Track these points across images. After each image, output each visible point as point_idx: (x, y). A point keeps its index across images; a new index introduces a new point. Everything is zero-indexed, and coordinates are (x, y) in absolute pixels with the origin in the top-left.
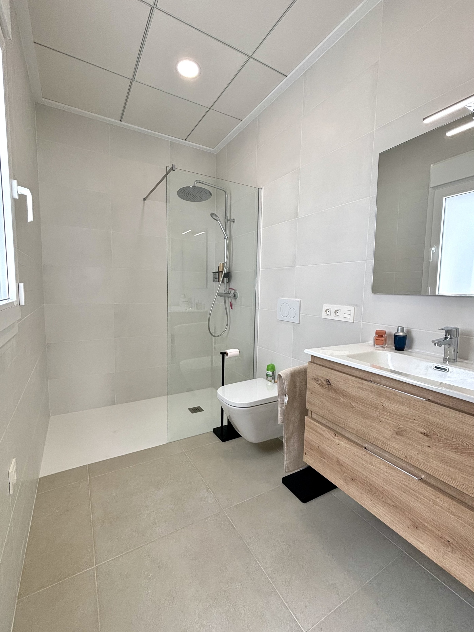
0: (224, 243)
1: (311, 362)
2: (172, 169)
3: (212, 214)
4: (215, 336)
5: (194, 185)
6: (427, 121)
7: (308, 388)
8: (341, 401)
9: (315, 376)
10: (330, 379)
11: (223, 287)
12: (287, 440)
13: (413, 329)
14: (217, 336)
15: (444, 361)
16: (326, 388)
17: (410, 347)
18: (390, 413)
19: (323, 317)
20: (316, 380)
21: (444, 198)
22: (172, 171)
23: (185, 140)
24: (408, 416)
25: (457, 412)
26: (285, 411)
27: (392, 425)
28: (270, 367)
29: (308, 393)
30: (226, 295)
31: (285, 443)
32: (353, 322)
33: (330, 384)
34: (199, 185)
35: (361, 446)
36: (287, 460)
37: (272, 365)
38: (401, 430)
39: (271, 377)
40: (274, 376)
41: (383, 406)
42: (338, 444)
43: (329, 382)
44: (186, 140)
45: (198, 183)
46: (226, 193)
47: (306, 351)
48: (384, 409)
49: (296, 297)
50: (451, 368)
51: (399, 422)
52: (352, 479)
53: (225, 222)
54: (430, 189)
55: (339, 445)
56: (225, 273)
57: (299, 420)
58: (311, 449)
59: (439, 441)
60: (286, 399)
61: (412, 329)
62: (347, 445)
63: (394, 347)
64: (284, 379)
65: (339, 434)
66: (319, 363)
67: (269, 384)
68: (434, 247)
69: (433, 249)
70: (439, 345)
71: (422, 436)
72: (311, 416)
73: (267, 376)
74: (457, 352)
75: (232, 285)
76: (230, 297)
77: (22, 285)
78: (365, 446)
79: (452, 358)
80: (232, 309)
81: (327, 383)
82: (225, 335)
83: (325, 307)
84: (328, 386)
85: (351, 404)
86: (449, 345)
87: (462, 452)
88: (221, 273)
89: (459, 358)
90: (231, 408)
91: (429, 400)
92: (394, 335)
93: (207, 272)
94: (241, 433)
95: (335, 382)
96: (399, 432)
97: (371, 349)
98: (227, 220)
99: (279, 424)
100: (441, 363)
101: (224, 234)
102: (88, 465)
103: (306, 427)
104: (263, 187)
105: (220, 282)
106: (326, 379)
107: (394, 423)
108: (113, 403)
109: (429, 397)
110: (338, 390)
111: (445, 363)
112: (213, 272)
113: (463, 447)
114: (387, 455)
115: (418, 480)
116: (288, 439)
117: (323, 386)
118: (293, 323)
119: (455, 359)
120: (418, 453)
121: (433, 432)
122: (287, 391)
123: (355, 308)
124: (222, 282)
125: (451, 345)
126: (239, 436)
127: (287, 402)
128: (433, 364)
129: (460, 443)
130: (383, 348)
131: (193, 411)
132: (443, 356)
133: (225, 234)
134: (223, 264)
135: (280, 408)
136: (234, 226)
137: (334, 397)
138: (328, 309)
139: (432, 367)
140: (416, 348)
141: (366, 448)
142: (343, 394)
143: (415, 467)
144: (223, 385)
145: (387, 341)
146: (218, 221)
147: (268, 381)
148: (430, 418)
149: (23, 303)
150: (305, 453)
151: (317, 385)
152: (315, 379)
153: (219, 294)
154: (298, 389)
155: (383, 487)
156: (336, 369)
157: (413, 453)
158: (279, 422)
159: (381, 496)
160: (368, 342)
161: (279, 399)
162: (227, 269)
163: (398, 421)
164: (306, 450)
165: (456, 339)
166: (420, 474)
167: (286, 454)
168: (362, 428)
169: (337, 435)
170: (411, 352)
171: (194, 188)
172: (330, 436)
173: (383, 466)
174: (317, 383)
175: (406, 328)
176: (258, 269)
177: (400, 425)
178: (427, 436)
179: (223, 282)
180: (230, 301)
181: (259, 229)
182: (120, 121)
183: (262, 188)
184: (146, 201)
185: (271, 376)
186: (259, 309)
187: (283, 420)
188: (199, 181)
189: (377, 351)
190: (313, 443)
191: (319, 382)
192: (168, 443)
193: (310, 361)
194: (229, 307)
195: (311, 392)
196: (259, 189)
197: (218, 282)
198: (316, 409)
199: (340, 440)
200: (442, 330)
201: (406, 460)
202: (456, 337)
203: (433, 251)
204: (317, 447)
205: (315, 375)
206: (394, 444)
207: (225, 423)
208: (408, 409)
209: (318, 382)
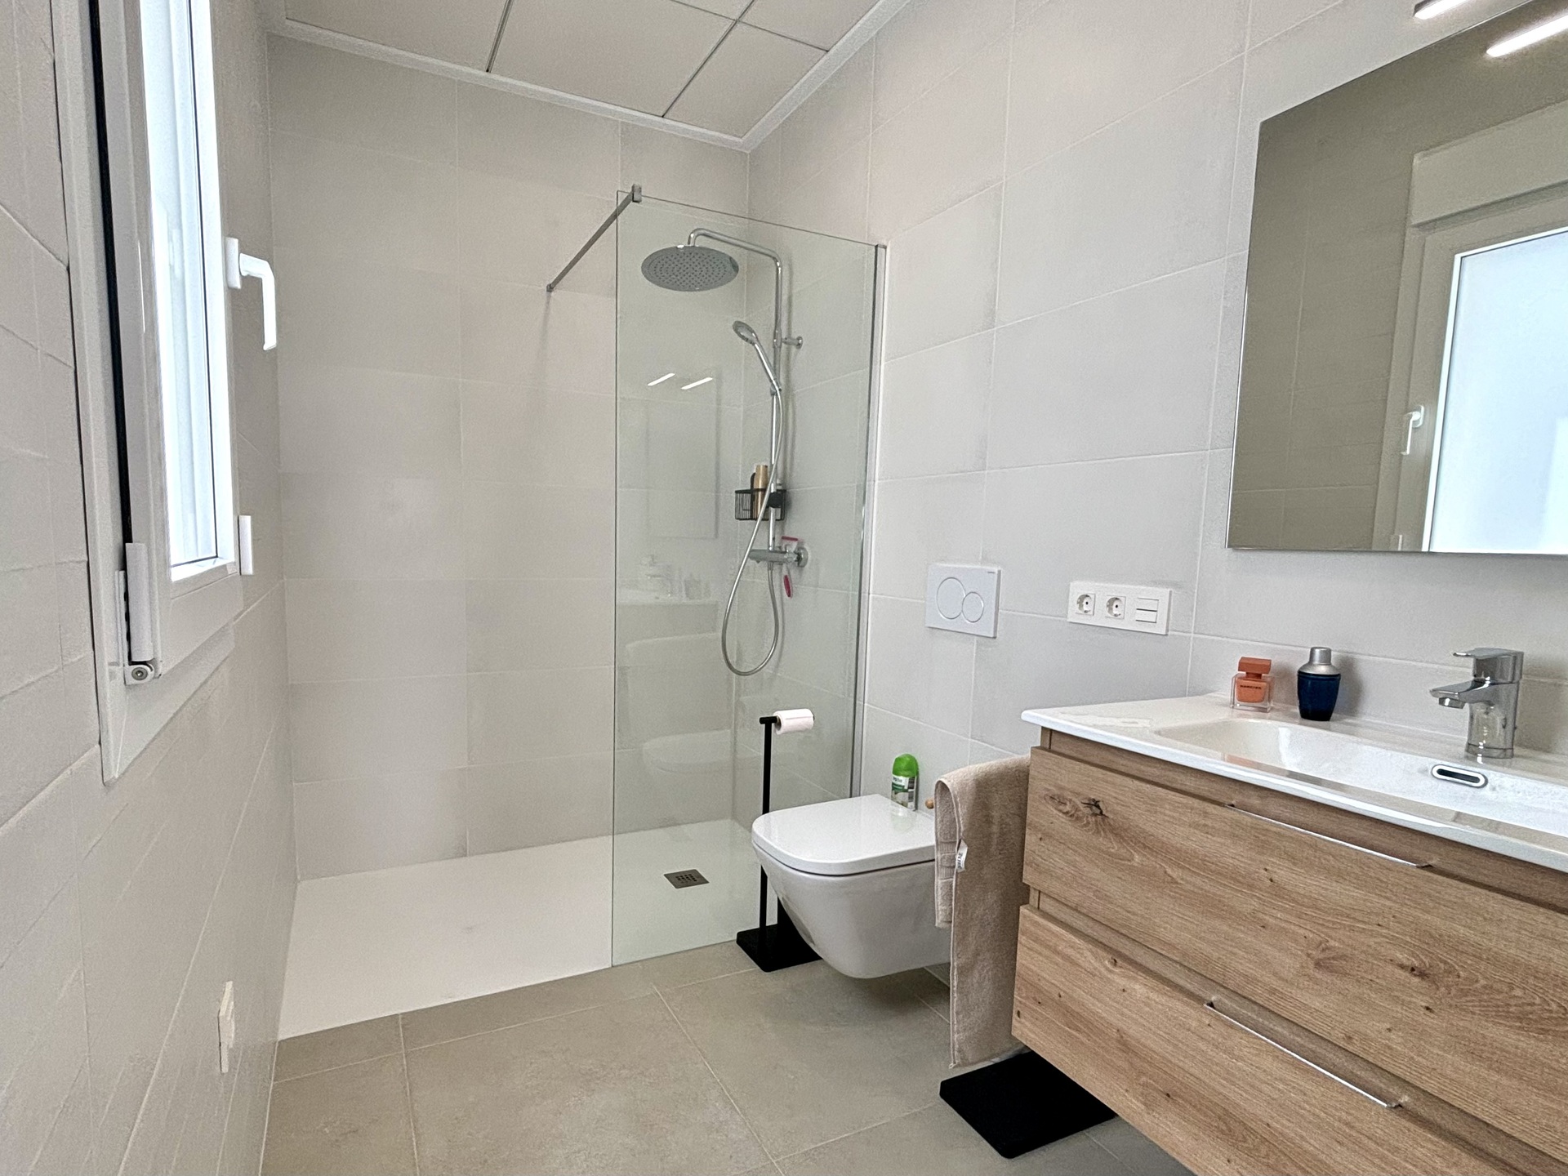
0: (770, 408)
1: (1041, 748)
2: (633, 198)
3: (738, 326)
4: (739, 673)
5: (689, 243)
6: (1426, 14)
7: (1030, 824)
8: (1136, 865)
9: (1056, 791)
10: (1100, 799)
11: (764, 535)
12: (960, 974)
13: (1365, 655)
14: (746, 674)
15: (1469, 755)
16: (1088, 823)
17: (1352, 710)
18: (1294, 901)
19: (1069, 620)
20: (1058, 800)
21: (1458, 257)
22: (632, 203)
23: (663, 117)
24: (1357, 915)
25: (1532, 908)
26: (956, 888)
27: (1302, 940)
28: (903, 765)
29: (1031, 839)
30: (775, 556)
31: (954, 983)
32: (1164, 633)
33: (1101, 813)
34: (702, 242)
35: (1200, 1000)
36: (958, 1032)
37: (908, 759)
38: (1333, 954)
39: (907, 794)
40: (914, 790)
41: (1271, 880)
42: (1124, 990)
43: (1098, 807)
44: (666, 116)
45: (700, 237)
46: (778, 264)
47: (1029, 715)
48: (1277, 890)
49: (985, 560)
50: (1496, 776)
51: (1325, 930)
52: (1168, 1095)
53: (774, 347)
54: (1409, 231)
55: (1125, 994)
56: (771, 494)
57: (998, 918)
58: (1036, 1000)
59: (1464, 993)
60: (961, 855)
61: (1357, 657)
62: (1151, 995)
63: (1297, 711)
64: (956, 798)
65: (1125, 961)
66: (1067, 752)
67: (900, 814)
68: (1419, 410)
69: (1416, 416)
70: (1457, 704)
71: (1403, 975)
72: (1036, 906)
73: (893, 789)
74: (1515, 728)
75: (793, 528)
76: (785, 561)
77: (247, 521)
78: (1208, 998)
79: (1497, 746)
80: (789, 595)
81: (1091, 809)
82: (768, 671)
83: (1077, 588)
84: (1093, 819)
85: (1166, 872)
86: (1490, 703)
87: (1542, 1029)
88: (760, 493)
89: (1520, 745)
90: (793, 875)
91: (1429, 868)
92: (1300, 672)
93: (717, 491)
94: (819, 949)
95: (1119, 808)
96: (1327, 963)
97: (1223, 715)
98: (779, 341)
99: (936, 925)
100: (1459, 759)
101: (771, 381)
102: (400, 1016)
103: (1022, 938)
104: (888, 240)
105: (756, 519)
106: (1090, 799)
107: (1307, 933)
108: (463, 853)
109: (1431, 859)
110: (1126, 830)
111: (1474, 759)
112: (737, 492)
113: (1547, 1015)
114: (1281, 1029)
115: (1387, 1108)
116: (964, 971)
117: (1077, 818)
118: (976, 638)
119: (1505, 750)
120: (1389, 1027)
121: (1442, 965)
122: (965, 831)
123: (1171, 592)
124: (763, 520)
125: (1492, 705)
126: (814, 957)
127: (963, 865)
128: (1433, 760)
129: (1538, 1001)
130: (1264, 710)
131: (679, 883)
132: (1464, 738)
133: (774, 382)
134: (766, 467)
135: (940, 882)
136: (800, 357)
137: (1112, 850)
138: (1087, 596)
139: (1427, 771)
140: (1371, 713)
141: (1211, 1005)
142: (1144, 843)
143: (1376, 1070)
144: (766, 810)
145: (1275, 691)
146: (754, 344)
147: (898, 802)
148: (1435, 921)
149: (249, 569)
150: (1019, 1013)
151: (1061, 814)
152: (1052, 798)
153: (753, 554)
154: (995, 829)
155: (1268, 1125)
156: (1123, 769)
157: (1374, 1027)
158: (939, 921)
159: (1263, 1150)
160: (1212, 694)
161: (938, 856)
162: (778, 482)
163: (1320, 928)
164: (1020, 1002)
165: (1515, 686)
166: (1394, 1090)
167: (957, 1013)
168: (1203, 945)
169: (1119, 962)
170: (1355, 725)
171: (691, 251)
172: (1097, 965)
173: (1268, 1063)
174: (1060, 811)
175: (1339, 654)
176: (870, 481)
177: (1328, 941)
178: (1423, 975)
179: (766, 519)
180: (785, 573)
181: (876, 365)
182: (487, 71)
183: (885, 244)
184: (553, 294)
185: (906, 791)
186: (871, 595)
187: (950, 914)
188: (702, 232)
189: (1241, 719)
190: (1042, 983)
191: (1068, 808)
192: (613, 966)
193: (1039, 745)
194: (781, 590)
195: (1040, 836)
196: (876, 247)
197: (751, 519)
198: (1054, 886)
199: (1129, 978)
200: (1467, 656)
201: (1350, 1048)
202: (1513, 679)
203: (1414, 422)
204: (1057, 998)
205: (1055, 786)
206: (1305, 998)
207: (772, 919)
208: (1356, 893)
209: (1061, 807)
